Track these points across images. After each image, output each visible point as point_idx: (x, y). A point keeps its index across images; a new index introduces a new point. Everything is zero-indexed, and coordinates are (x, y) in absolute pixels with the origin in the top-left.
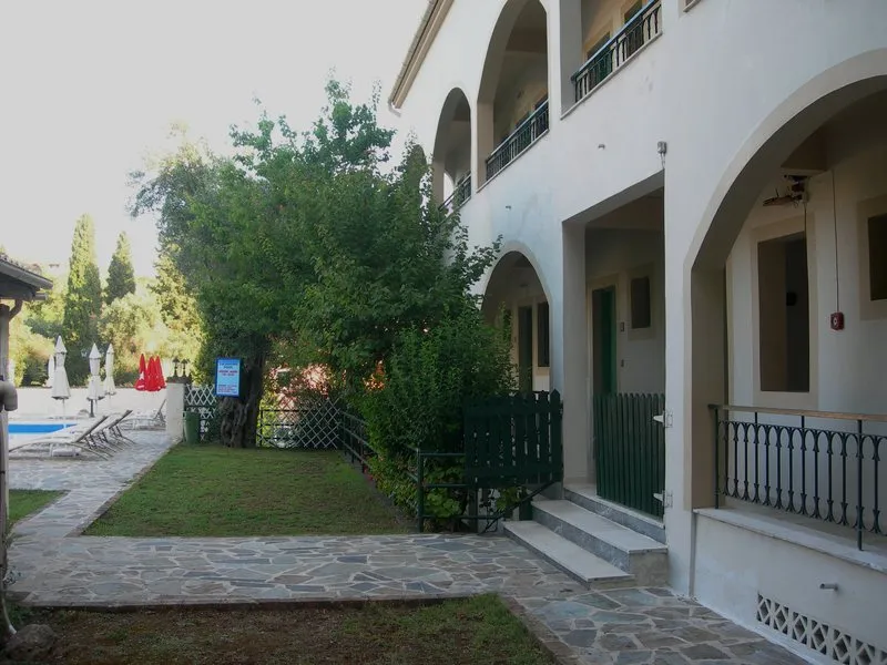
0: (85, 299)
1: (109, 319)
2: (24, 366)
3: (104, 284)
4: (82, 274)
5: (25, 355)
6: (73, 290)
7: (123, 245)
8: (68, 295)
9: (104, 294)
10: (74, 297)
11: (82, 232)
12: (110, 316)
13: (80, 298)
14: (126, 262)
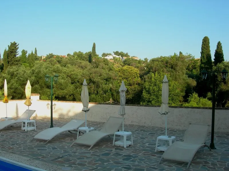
0: (206, 66)
1: (216, 71)
2: (185, 89)
3: (213, 60)
4: (205, 57)
5: (186, 85)
6: (202, 63)
7: (219, 47)
8: (201, 65)
9: (213, 64)
10: (203, 65)
11: (205, 43)
12: (216, 70)
13: (205, 65)
14: (221, 53)
